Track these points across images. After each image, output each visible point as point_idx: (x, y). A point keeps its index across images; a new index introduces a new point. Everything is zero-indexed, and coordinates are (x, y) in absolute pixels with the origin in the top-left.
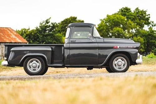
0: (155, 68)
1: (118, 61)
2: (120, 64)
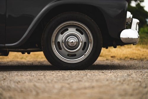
1: (66, 33)
2: (72, 42)
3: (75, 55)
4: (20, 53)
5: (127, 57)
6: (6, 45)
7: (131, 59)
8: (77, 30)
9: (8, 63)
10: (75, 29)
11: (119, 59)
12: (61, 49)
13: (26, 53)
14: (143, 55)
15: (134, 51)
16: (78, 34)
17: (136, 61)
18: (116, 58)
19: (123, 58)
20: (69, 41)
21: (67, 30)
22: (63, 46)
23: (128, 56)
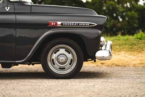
0: (141, 58)
1: (58, 53)
2: (62, 59)
3: (64, 68)
4: (27, 65)
5: (113, 64)
6: (16, 61)
7: (116, 65)
8: (66, 50)
9: (19, 69)
10: (64, 50)
11: (107, 65)
12: (54, 64)
13: (31, 65)
14: (127, 62)
15: (122, 58)
16: (66, 53)
17: (120, 67)
18: (105, 64)
19: (110, 65)
20: (60, 58)
21: (59, 50)
22: (56, 62)
23: (115, 63)
